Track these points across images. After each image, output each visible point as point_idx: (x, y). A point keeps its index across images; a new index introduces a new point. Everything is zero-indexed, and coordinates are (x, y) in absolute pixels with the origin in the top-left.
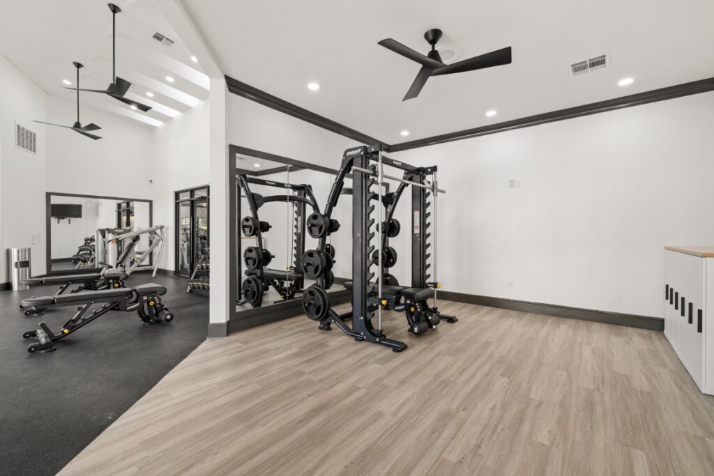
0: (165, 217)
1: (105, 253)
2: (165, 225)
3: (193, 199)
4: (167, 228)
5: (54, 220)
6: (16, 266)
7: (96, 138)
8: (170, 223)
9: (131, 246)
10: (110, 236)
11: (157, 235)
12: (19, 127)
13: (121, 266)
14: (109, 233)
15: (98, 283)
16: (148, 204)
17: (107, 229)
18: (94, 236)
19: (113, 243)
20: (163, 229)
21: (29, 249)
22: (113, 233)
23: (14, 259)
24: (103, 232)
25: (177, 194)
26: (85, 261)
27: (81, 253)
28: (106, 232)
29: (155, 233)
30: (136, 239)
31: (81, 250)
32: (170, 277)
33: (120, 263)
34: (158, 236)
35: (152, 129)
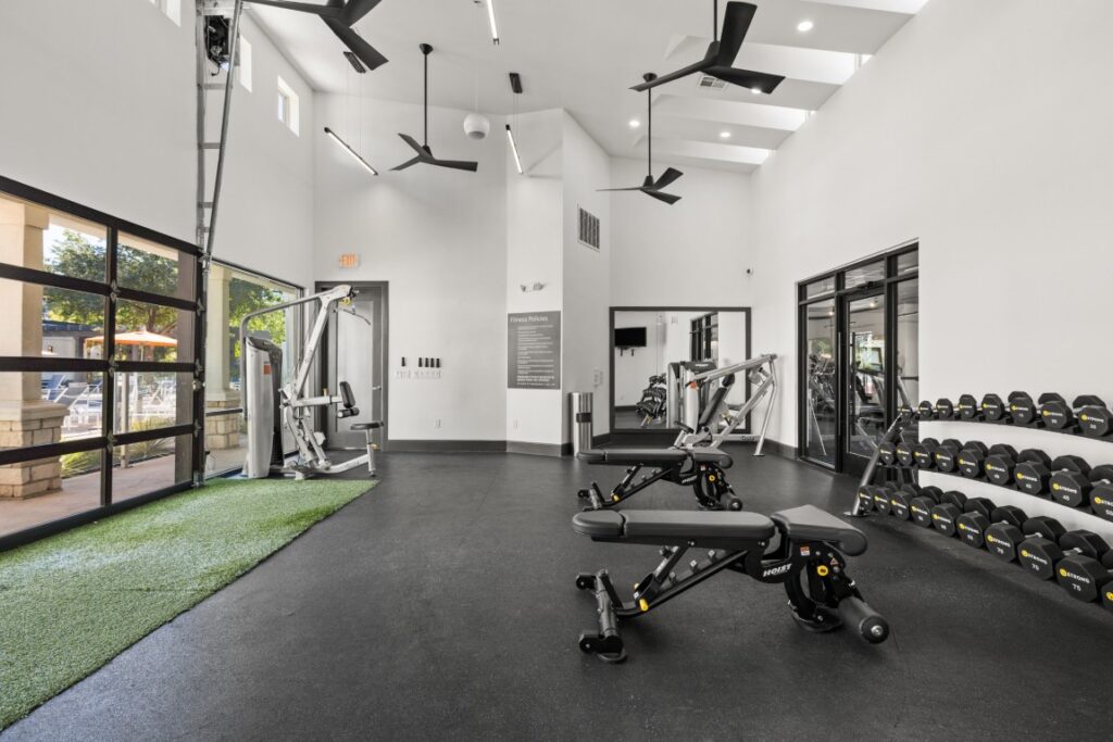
0: (778, 337)
1: (681, 402)
2: (779, 354)
3: (842, 292)
4: (782, 358)
5: (617, 351)
6: (578, 421)
7: (671, 199)
8: (788, 349)
9: (721, 393)
10: (688, 376)
11: (764, 373)
12: (581, 211)
13: (706, 430)
14: (687, 369)
15: (684, 469)
16: (743, 315)
17: (683, 363)
18: (664, 375)
19: (692, 387)
20: (775, 361)
21: (591, 394)
22: (693, 370)
23: (576, 410)
24: (676, 367)
25: (802, 288)
26: (654, 416)
27: (646, 399)
28: (682, 367)
29: (761, 370)
30: (729, 380)
31: (645, 395)
32: (787, 459)
33: (704, 424)
34: (766, 375)
35: (750, 171)
